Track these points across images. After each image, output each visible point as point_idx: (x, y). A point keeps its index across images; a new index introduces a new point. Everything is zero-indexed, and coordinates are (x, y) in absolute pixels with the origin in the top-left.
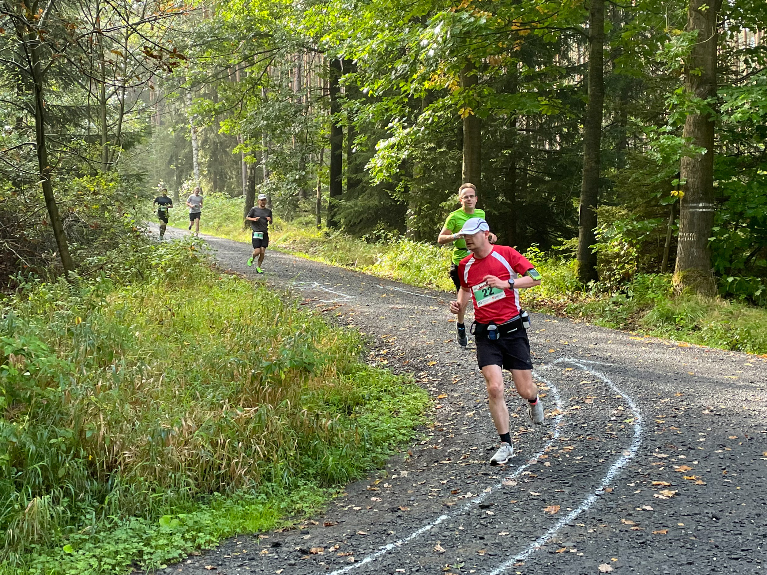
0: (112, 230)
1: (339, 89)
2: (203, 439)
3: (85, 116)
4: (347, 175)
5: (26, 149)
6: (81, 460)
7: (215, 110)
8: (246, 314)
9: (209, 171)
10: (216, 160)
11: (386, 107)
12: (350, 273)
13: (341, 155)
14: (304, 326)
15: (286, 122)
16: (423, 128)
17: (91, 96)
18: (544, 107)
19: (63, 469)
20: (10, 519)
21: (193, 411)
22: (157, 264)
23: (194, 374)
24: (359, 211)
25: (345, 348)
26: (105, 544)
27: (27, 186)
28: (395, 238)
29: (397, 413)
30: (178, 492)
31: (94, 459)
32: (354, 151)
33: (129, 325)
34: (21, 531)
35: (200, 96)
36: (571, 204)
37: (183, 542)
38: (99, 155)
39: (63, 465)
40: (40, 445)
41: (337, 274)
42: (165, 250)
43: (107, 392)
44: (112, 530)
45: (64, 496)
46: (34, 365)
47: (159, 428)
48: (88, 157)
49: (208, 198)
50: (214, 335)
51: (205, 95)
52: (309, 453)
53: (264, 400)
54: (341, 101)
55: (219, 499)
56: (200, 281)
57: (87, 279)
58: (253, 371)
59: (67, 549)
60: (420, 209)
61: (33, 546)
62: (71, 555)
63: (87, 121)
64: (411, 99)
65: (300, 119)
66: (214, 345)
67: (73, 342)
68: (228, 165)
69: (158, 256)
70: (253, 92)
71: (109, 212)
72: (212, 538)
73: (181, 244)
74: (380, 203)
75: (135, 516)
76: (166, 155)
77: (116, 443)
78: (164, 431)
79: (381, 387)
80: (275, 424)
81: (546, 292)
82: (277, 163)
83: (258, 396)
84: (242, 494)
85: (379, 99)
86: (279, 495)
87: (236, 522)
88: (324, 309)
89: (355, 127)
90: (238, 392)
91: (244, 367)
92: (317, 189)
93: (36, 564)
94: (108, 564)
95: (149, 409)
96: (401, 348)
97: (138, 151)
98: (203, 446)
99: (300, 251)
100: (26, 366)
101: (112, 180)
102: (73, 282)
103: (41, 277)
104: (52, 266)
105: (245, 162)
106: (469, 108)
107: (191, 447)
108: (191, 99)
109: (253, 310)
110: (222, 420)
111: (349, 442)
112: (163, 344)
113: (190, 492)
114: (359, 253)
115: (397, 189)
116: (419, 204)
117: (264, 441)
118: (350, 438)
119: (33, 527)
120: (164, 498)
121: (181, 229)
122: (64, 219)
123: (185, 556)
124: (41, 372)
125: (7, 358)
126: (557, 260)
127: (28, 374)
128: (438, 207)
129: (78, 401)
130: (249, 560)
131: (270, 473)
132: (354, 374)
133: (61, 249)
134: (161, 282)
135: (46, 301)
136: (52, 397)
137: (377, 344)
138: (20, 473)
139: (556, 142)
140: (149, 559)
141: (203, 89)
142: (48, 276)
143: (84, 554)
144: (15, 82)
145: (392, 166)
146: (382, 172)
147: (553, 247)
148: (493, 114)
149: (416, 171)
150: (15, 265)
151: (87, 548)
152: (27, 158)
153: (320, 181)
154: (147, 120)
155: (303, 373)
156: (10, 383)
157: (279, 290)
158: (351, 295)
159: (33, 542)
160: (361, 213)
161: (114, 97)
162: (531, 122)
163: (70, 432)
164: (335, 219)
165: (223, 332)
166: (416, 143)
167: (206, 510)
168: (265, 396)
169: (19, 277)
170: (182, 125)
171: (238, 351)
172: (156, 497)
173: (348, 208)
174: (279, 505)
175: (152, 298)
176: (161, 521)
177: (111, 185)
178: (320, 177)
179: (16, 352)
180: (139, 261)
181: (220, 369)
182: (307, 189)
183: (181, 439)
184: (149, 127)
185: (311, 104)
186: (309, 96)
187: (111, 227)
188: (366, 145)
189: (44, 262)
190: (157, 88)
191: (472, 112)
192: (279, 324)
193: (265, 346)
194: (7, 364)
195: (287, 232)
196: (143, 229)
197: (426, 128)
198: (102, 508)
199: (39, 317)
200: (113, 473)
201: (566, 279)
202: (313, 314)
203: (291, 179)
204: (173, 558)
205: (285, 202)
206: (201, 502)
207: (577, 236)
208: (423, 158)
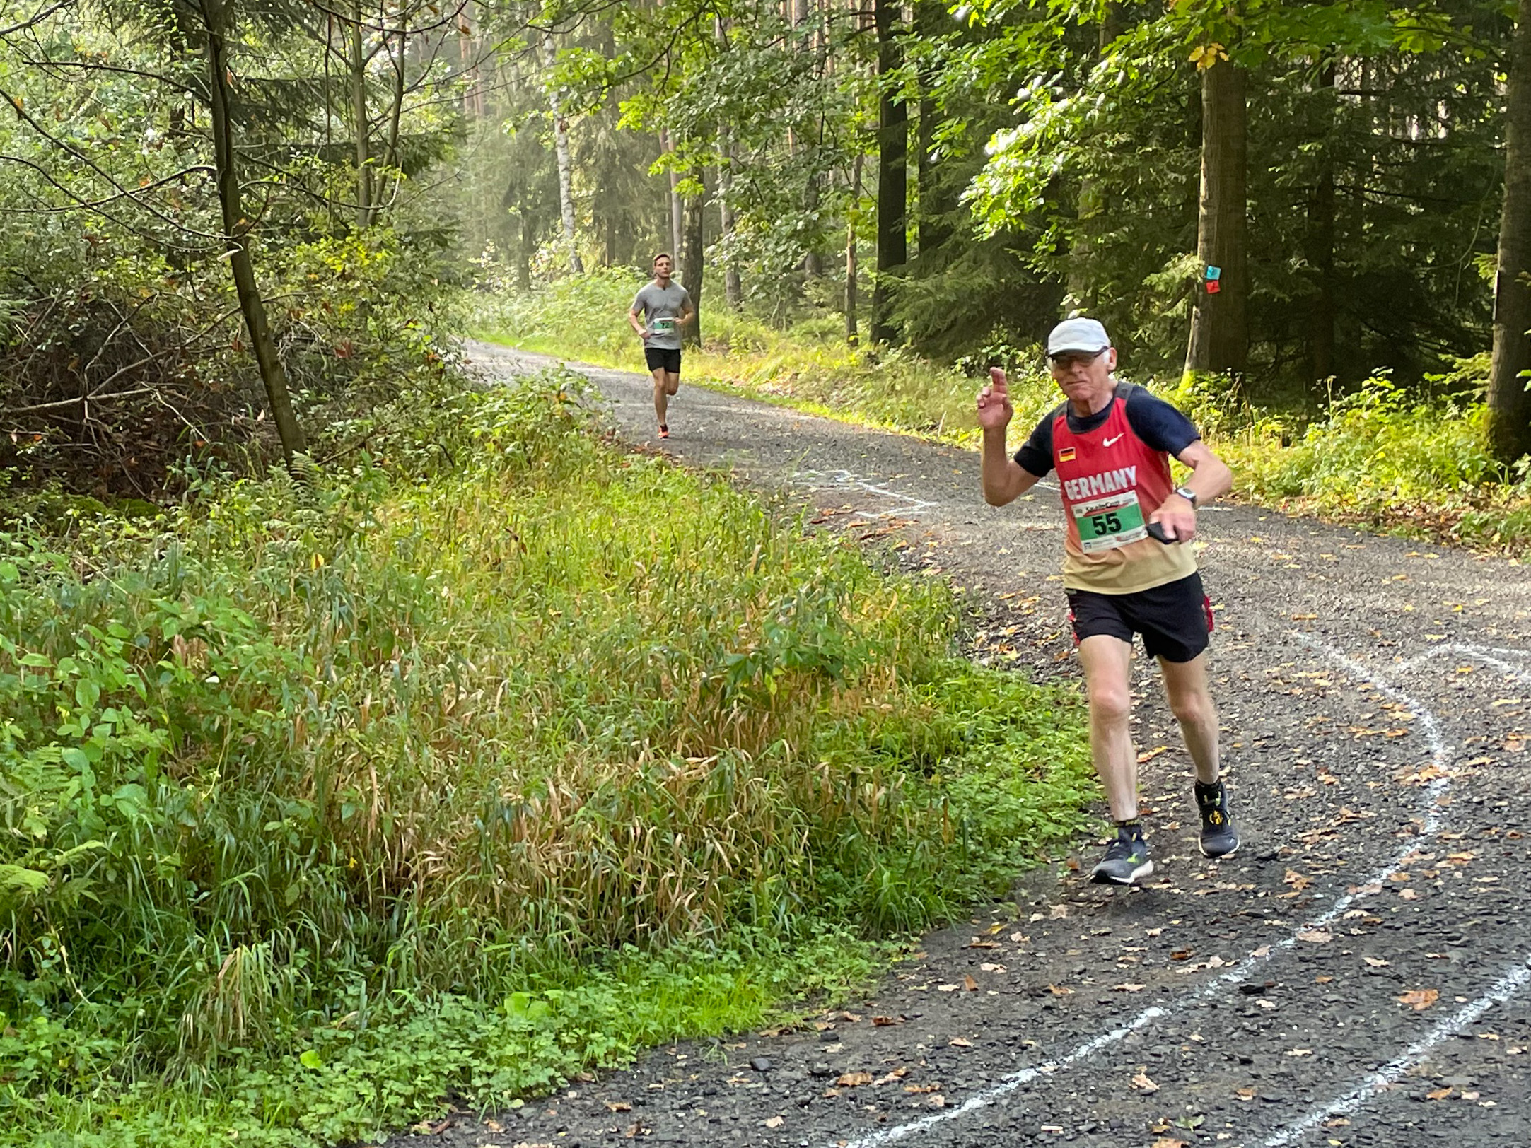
0: (384, 358)
1: (897, 13)
2: (595, 825)
3: (318, 100)
4: (918, 216)
5: (194, 181)
6: (332, 869)
7: (607, 75)
8: (686, 544)
9: (596, 219)
10: (611, 192)
11: (1012, 49)
12: (927, 448)
13: (902, 171)
14: (819, 572)
15: (773, 96)
16: (1102, 97)
17: (331, 52)
18: (1406, 33)
19: (295, 887)
20: (187, 993)
21: (572, 763)
22: (484, 435)
23: (572, 682)
24: (948, 302)
25: (917, 623)
26: (390, 1051)
27: (198, 264)
28: (1034, 363)
29: (1042, 772)
30: (542, 942)
31: (359, 866)
32: (934, 158)
33: (427, 572)
34: (211, 1019)
35: (573, 45)
36: (1474, 271)
37: (556, 1049)
38: (352, 189)
39: (295, 878)
40: (245, 835)
41: (895, 451)
42: (501, 402)
43: (384, 719)
44: (403, 1020)
45: (299, 946)
46: (226, 660)
47: (499, 800)
48: (327, 195)
49: (595, 280)
50: (614, 594)
51: (585, 42)
52: (837, 862)
53: (731, 741)
54: (904, 40)
55: (635, 959)
56: (581, 472)
57: (333, 471)
58: (704, 675)
59: (309, 1059)
60: (1095, 292)
61: (237, 1050)
62: (318, 1074)
63: (323, 111)
64: (1071, 26)
65: (806, 88)
66: (615, 616)
67: (306, 611)
68: (640, 202)
69: (485, 415)
70: (697, 29)
71: (376, 319)
72: (620, 1045)
73: (537, 388)
74: (997, 280)
75: (452, 991)
76: (499, 184)
77: (405, 831)
78: (509, 806)
79: (1003, 712)
80: (755, 794)
81: (1409, 486)
82: (752, 195)
83: (717, 731)
84: (684, 949)
85: (995, 31)
86: (770, 952)
87: (674, 1012)
88: (866, 532)
89: (936, 101)
90: (671, 723)
91: (684, 665)
92: (847, 252)
93: (244, 1089)
94: (397, 1094)
95: (475, 758)
96: (1050, 622)
97: (437, 178)
98: (596, 841)
99: (809, 399)
100: (210, 663)
101: (381, 245)
102: (303, 478)
103: (233, 466)
104: (257, 442)
105: (679, 195)
106: (1216, 45)
107: (570, 843)
108: (552, 52)
109: (702, 536)
110: (637, 784)
111: (928, 837)
112: (502, 615)
113: (569, 943)
114: (948, 401)
115: (1040, 246)
116: (1093, 280)
117: (731, 832)
118: (930, 827)
119: (235, 1010)
120: (512, 954)
121: (534, 353)
122: (279, 337)
123: (561, 1081)
124: (242, 677)
125: (169, 644)
126: (1437, 407)
127: (215, 679)
128: (1140, 287)
129: (322, 740)
130: (705, 1094)
131: (748, 905)
132: (937, 682)
133: (275, 402)
134: (495, 474)
135: (246, 520)
136: (266, 731)
137: (993, 612)
138: (205, 894)
139: (1436, 117)
140: (485, 1086)
141: (580, 28)
142: (250, 463)
143: (345, 1071)
144: (166, 29)
145: (1025, 191)
146: (1003, 207)
147: (1426, 376)
148: (1278, 56)
149: (1087, 201)
150: (176, 440)
151: (351, 1059)
152: (195, 200)
153: (854, 233)
154: (456, 104)
155: (819, 680)
156: (177, 699)
157: (759, 490)
158: (929, 500)
159: (235, 1042)
160: (952, 306)
161: (382, 53)
162: (1373, 73)
163: (307, 807)
164: (890, 322)
165: (634, 587)
166: (1086, 134)
167: (605, 983)
168: (731, 732)
169: (188, 469)
170: (537, 112)
171: (670, 629)
172: (496, 951)
173: (920, 296)
174: (769, 975)
175: (476, 512)
176: (508, 1003)
177: (379, 256)
178: (855, 224)
179: (188, 633)
180: (444, 428)
181: (631, 671)
182: (823, 253)
183: (548, 825)
184: (460, 121)
185: (832, 50)
186: (826, 31)
187: (382, 352)
188: (963, 144)
189: (240, 432)
190: (475, 30)
191: (1223, 55)
192: (763, 569)
193: (730, 619)
194: (170, 658)
195: (777, 355)
196: (451, 357)
197: (1110, 97)
198: (380, 973)
199: (232, 554)
200: (401, 899)
201: (1460, 453)
202: (841, 544)
203: (786, 230)
204: (538, 1086)
205: (771, 285)
206: (593, 965)
207: (1490, 349)
208: (1103, 169)
